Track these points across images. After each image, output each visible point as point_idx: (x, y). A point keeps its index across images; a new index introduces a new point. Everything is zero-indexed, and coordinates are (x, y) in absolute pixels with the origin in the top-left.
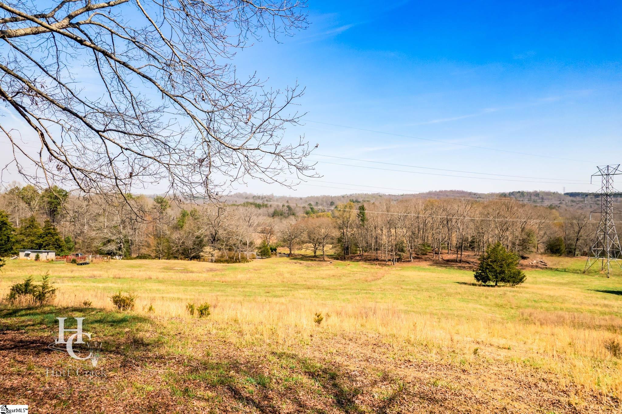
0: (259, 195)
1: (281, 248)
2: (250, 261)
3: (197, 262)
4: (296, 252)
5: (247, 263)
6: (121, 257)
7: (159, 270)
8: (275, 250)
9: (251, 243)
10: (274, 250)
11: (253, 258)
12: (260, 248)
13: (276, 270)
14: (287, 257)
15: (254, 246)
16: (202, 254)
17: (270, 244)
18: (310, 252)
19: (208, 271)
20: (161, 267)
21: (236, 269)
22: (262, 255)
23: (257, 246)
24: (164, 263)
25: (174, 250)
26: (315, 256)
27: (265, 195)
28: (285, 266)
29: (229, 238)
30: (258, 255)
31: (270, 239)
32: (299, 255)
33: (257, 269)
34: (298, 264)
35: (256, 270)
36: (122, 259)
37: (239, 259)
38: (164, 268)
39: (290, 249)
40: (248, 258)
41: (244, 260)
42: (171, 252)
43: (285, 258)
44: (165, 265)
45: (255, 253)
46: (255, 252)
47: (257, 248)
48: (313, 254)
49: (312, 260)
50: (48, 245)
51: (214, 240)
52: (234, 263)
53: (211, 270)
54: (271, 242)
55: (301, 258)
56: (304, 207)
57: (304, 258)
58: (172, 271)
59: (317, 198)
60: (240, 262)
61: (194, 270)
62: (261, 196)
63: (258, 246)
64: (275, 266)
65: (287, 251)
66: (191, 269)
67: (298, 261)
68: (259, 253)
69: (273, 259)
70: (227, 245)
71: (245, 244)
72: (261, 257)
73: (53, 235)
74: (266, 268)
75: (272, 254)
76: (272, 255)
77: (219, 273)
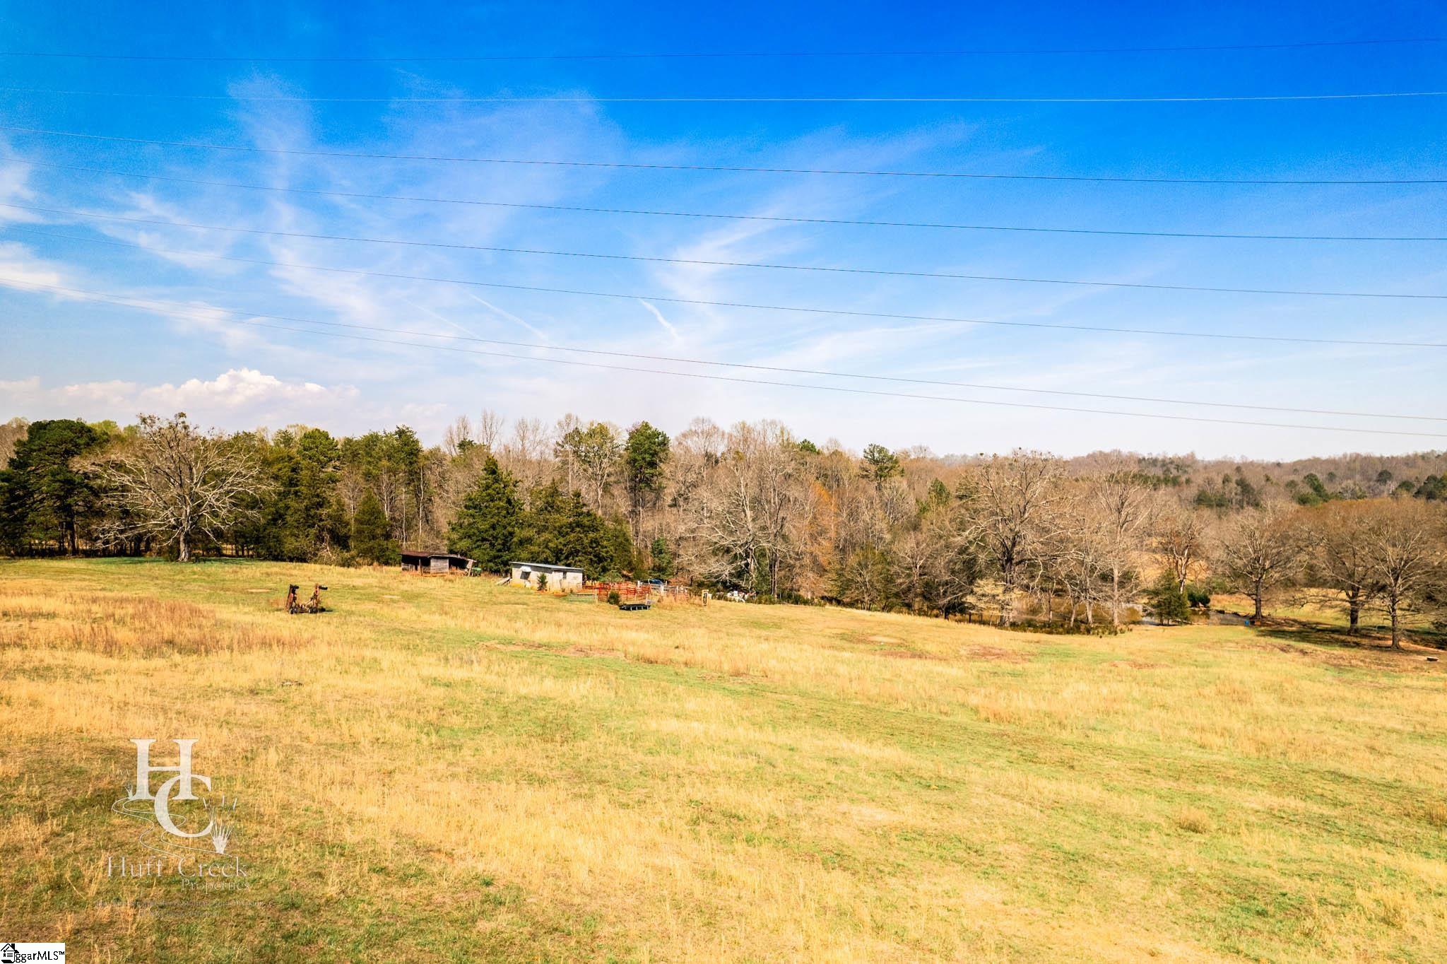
0: (1154, 456)
1: (1225, 597)
2: (1122, 632)
3: (954, 624)
4: (1278, 611)
5: (1113, 640)
6: (746, 596)
7: (825, 641)
8: (1205, 601)
9: (1126, 577)
10: (1200, 601)
11: (1134, 623)
12: (1156, 593)
13: (1214, 670)
14: (1245, 625)
15: (1137, 586)
16: (970, 599)
17: (1187, 582)
18: (1332, 617)
19: (974, 656)
20: (835, 631)
21: (1067, 655)
22: (1160, 615)
23: (1144, 586)
24: (853, 619)
25: (901, 584)
26: (1354, 631)
27: (1170, 455)
28: (1247, 657)
29: (1054, 557)
30: (1150, 614)
31: (1186, 567)
32: (1287, 621)
33: (1141, 660)
34: (1292, 655)
35: (1140, 666)
36: (748, 601)
37: (1085, 622)
38: (842, 637)
39: (1258, 603)
40: (1116, 622)
41: (1104, 625)
42: (895, 590)
43: (1242, 628)
44: (853, 625)
45: (1139, 608)
46: (1140, 604)
47: (1144, 591)
48: (1345, 622)
49: (1345, 644)
50: (574, 553)
51: (1010, 560)
52: (1068, 632)
53: (986, 653)
54: (1190, 577)
55: (1300, 632)
56: (1292, 484)
57: (1309, 632)
58: (862, 646)
59: (1332, 462)
60: (1088, 631)
61: (931, 647)
62: (1160, 458)
63: (1151, 586)
64: (1208, 656)
65: (1247, 607)
66: (919, 646)
67: (1292, 643)
68: (1153, 606)
69: (1198, 631)
70: (1047, 578)
71: (1106, 577)
72: (1157, 621)
73: (586, 529)
74: (1176, 660)
75: (1195, 613)
76: (1196, 618)
77: (1006, 666)
